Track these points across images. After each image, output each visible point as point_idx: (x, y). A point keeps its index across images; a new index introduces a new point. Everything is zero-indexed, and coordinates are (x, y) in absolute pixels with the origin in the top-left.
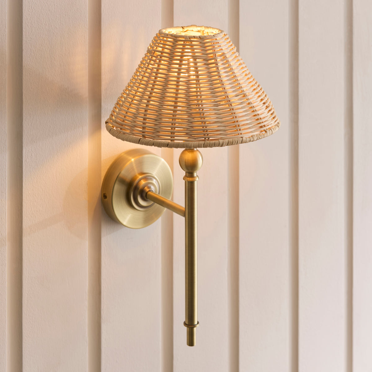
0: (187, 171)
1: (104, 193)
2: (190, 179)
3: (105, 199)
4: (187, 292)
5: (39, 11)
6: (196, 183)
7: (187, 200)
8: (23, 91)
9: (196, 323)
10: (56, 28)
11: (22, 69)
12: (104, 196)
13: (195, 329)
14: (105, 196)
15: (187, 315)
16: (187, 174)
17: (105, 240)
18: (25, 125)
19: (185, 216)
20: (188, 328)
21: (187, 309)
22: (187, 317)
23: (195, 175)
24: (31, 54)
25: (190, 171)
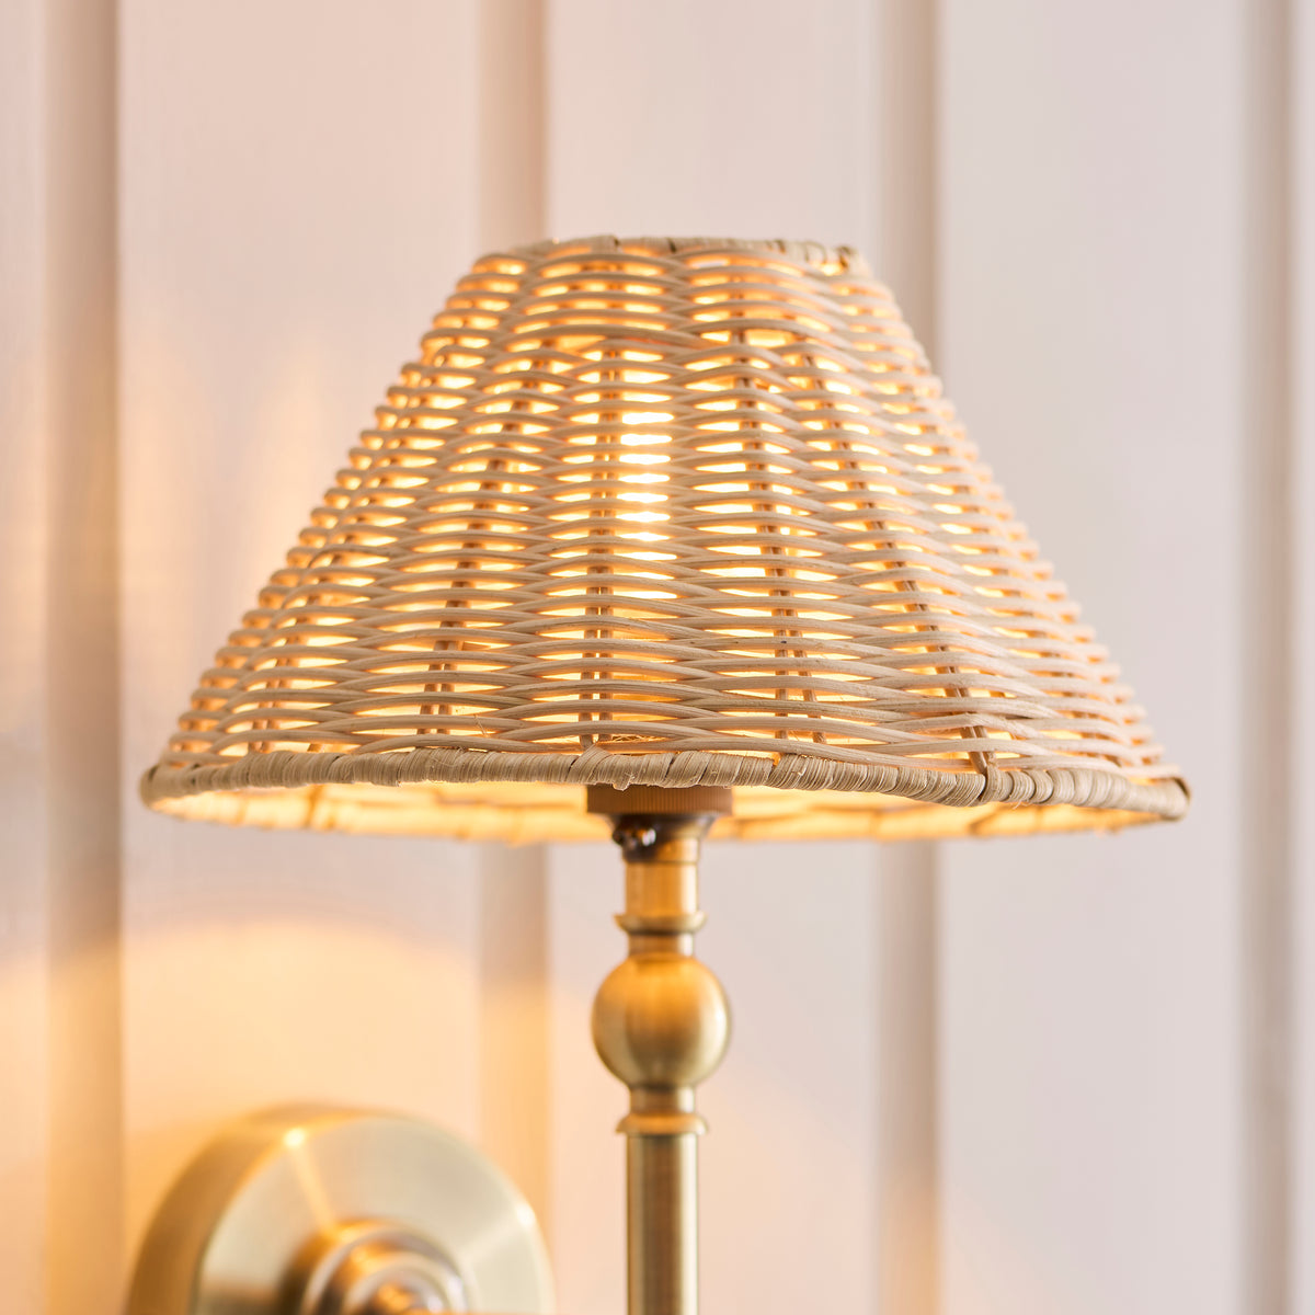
0: (634, 1073)
2: (657, 1124)
6: (688, 1142)
16: (642, 1097)
23: (686, 1099)
25: (657, 1070)
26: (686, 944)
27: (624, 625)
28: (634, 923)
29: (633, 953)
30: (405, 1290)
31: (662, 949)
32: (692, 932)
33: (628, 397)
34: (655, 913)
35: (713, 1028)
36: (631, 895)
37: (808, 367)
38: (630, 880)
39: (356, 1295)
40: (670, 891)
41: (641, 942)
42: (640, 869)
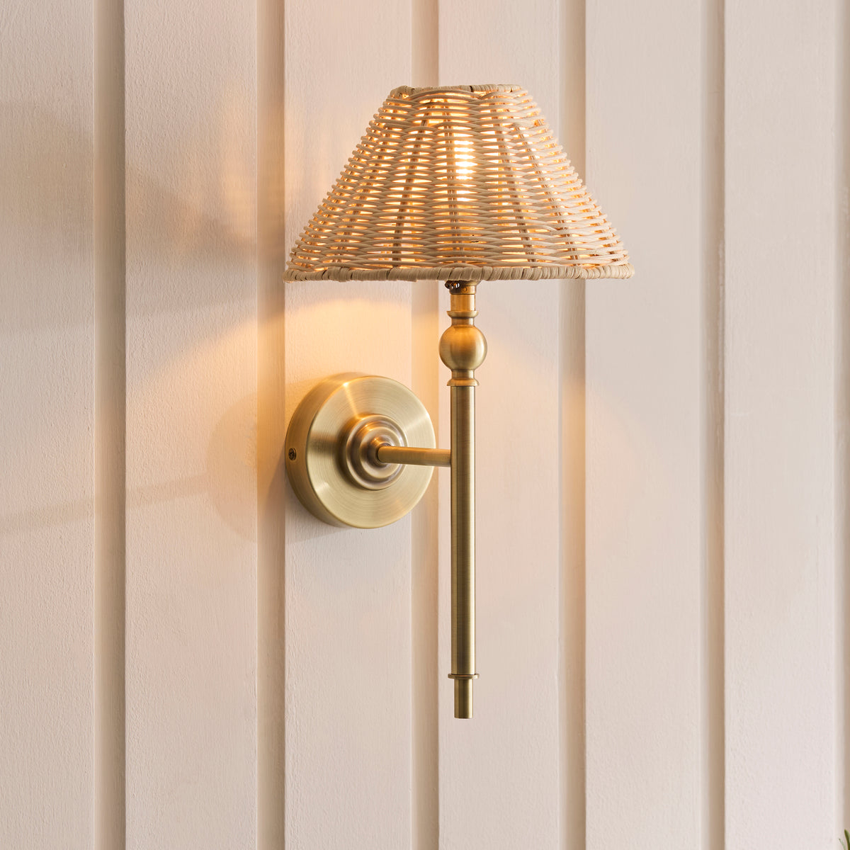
0: (454, 366)
1: (291, 447)
2: (461, 383)
3: (292, 459)
4: (455, 608)
5: (158, 56)
6: (472, 389)
7: (454, 425)
8: (126, 214)
9: (472, 672)
10: (192, 95)
11: (124, 168)
12: (290, 454)
13: (470, 681)
14: (292, 455)
15: (455, 655)
16: (456, 373)
17: (291, 550)
18: (129, 283)
19: (450, 463)
20: (458, 682)
21: (455, 644)
22: (455, 658)
23: (471, 374)
24: (141, 140)
25: (461, 365)
26: (471, 321)
27: (461, 203)
28: (453, 314)
29: (453, 324)
30: (382, 439)
31: (463, 324)
32: (473, 318)
33: (455, 135)
34: (460, 311)
35: (480, 350)
36: (453, 305)
37: (517, 131)
38: (452, 300)
39: (365, 440)
40: (466, 304)
41: (456, 321)
42: (455, 296)
